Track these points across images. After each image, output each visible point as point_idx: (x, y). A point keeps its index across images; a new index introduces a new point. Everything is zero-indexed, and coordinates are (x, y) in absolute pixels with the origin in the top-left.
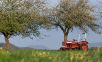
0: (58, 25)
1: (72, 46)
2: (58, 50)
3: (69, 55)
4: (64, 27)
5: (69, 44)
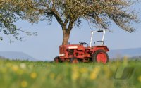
0: (51, 13)
1: (77, 54)
2: (51, 62)
3: (70, 70)
4: (63, 18)
5: (73, 50)
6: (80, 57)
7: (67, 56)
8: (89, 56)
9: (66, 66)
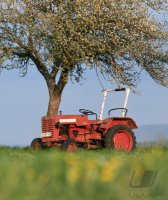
0: (27, 54)
1: (76, 133)
2: (26, 149)
4: (49, 64)
5: (67, 126)
6: (80, 139)
7: (57, 137)
8: (98, 137)
9: (54, 155)
